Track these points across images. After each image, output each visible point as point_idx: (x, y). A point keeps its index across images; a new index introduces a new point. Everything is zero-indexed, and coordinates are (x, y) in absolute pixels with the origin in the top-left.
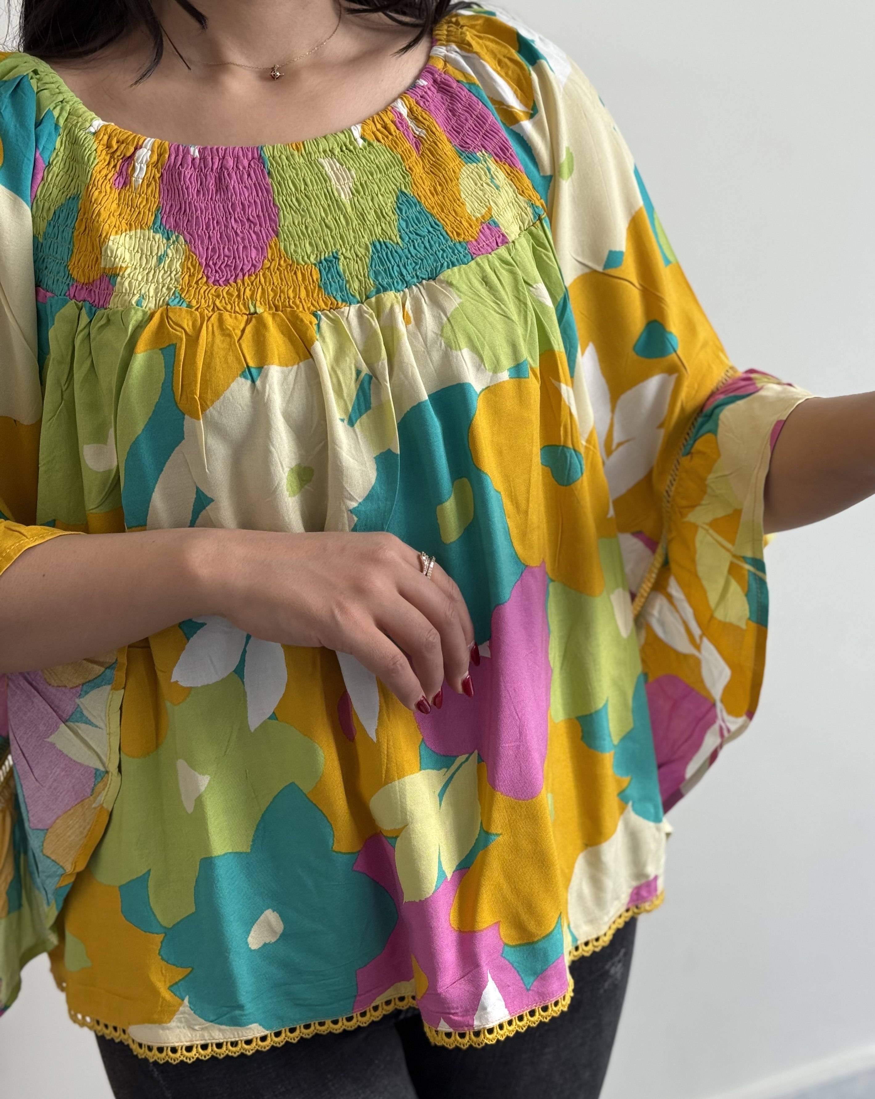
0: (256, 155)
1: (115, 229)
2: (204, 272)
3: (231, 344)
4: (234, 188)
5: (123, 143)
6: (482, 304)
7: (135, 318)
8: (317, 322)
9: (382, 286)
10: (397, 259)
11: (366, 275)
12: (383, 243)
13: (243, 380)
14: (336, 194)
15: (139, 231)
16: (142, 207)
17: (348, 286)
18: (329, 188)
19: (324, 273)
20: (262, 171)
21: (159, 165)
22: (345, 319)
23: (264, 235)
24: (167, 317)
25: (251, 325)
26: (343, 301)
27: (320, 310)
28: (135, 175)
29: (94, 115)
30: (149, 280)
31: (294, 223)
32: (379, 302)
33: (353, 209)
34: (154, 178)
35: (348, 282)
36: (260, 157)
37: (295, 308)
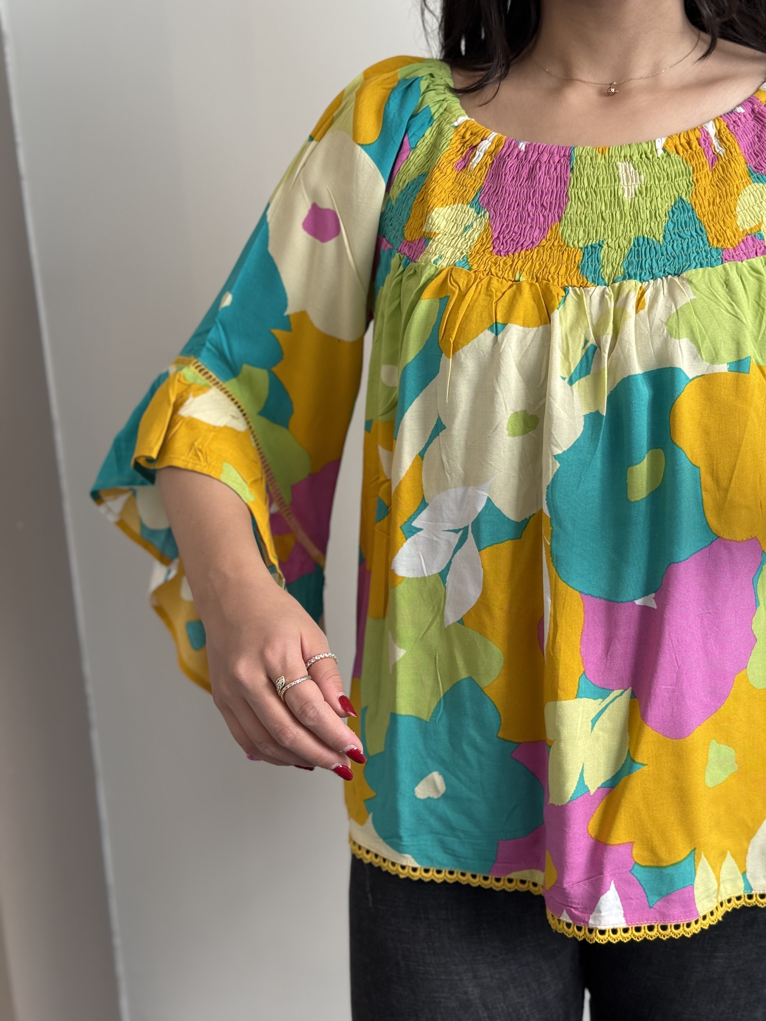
0: (567, 153)
1: (442, 202)
2: (493, 243)
3: (490, 302)
4: (540, 178)
5: (475, 134)
6: (715, 303)
7: (428, 272)
8: (564, 294)
9: (629, 275)
10: (653, 253)
11: (620, 264)
12: (646, 239)
13: (490, 332)
14: (620, 192)
15: (460, 205)
16: (469, 186)
17: (602, 270)
18: (616, 187)
19: (586, 257)
20: (567, 166)
21: (494, 154)
22: (589, 297)
23: (550, 219)
24: (451, 274)
25: (512, 289)
26: (593, 281)
27: (571, 286)
28: (473, 160)
29: (463, 112)
30: (451, 245)
31: (577, 212)
32: (620, 287)
33: (631, 208)
34: (486, 163)
35: (603, 266)
36: (570, 155)
37: (551, 281)
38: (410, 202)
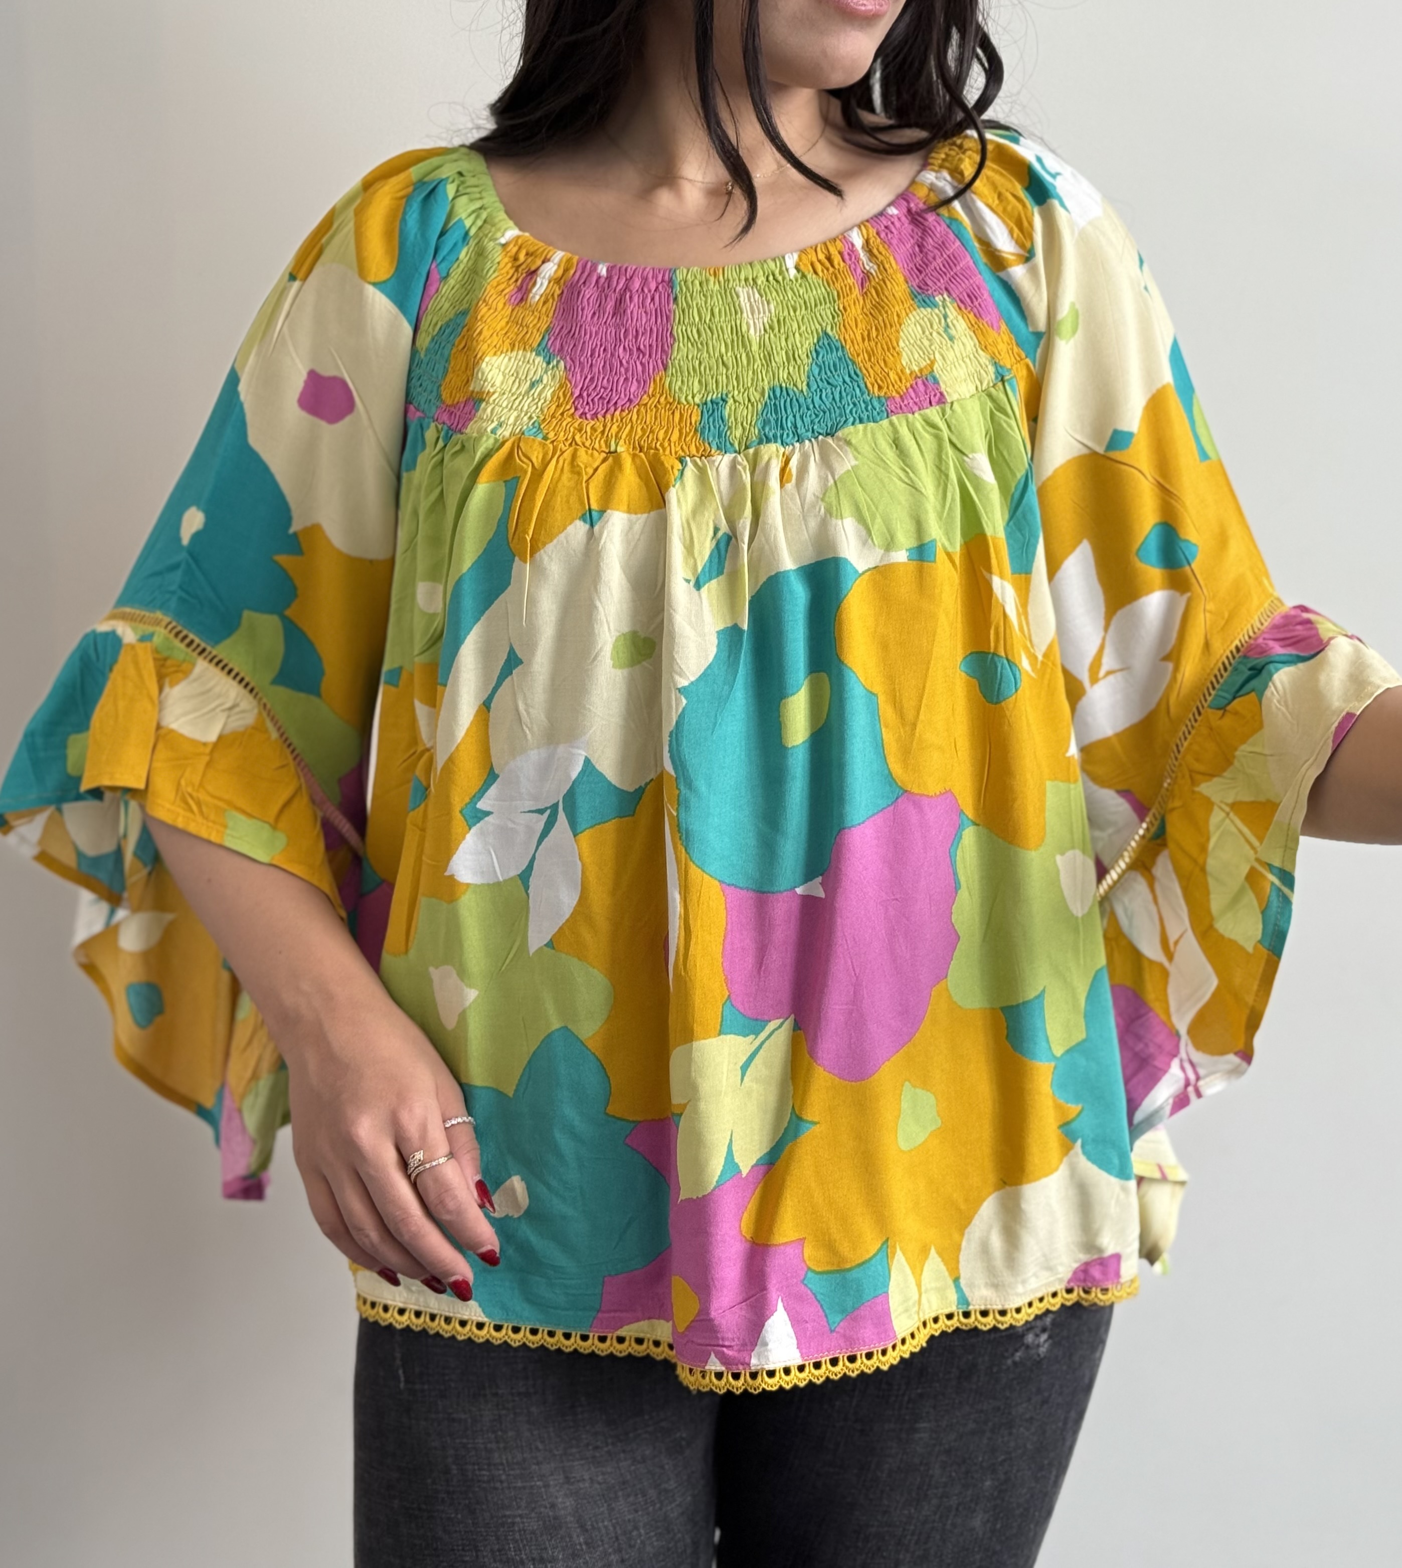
0: (666, 277)
1: (495, 350)
2: (574, 403)
3: (579, 483)
4: (632, 313)
5: (532, 255)
6: (884, 469)
7: (484, 446)
8: (680, 467)
9: (767, 437)
10: (796, 409)
11: (753, 423)
12: (784, 389)
13: (582, 523)
14: (744, 328)
15: (521, 352)
16: (531, 326)
17: (728, 433)
18: (738, 322)
19: (706, 416)
20: (669, 295)
21: (562, 281)
22: (714, 469)
23: (651, 367)
24: (518, 447)
25: (607, 463)
26: (718, 448)
27: (689, 456)
28: (534, 290)
29: (511, 223)
30: (514, 407)
31: (687, 357)
32: (756, 454)
33: (760, 348)
34: (553, 295)
35: (730, 428)
36: (671, 280)
37: (661, 451)
38: (446, 352)
